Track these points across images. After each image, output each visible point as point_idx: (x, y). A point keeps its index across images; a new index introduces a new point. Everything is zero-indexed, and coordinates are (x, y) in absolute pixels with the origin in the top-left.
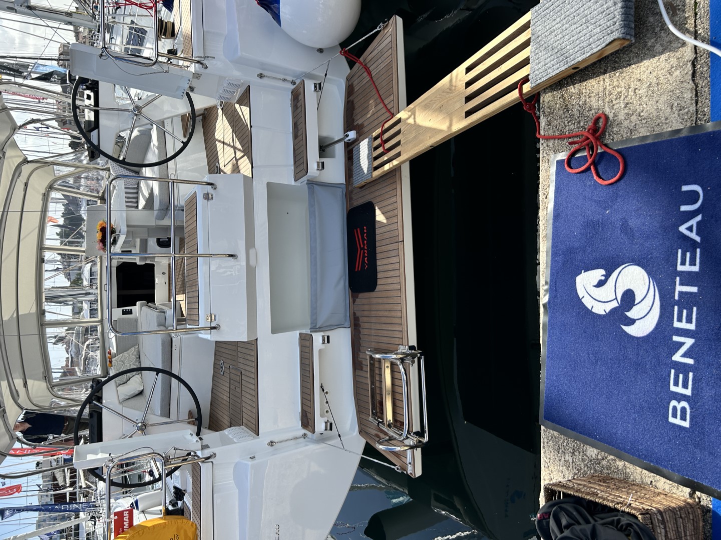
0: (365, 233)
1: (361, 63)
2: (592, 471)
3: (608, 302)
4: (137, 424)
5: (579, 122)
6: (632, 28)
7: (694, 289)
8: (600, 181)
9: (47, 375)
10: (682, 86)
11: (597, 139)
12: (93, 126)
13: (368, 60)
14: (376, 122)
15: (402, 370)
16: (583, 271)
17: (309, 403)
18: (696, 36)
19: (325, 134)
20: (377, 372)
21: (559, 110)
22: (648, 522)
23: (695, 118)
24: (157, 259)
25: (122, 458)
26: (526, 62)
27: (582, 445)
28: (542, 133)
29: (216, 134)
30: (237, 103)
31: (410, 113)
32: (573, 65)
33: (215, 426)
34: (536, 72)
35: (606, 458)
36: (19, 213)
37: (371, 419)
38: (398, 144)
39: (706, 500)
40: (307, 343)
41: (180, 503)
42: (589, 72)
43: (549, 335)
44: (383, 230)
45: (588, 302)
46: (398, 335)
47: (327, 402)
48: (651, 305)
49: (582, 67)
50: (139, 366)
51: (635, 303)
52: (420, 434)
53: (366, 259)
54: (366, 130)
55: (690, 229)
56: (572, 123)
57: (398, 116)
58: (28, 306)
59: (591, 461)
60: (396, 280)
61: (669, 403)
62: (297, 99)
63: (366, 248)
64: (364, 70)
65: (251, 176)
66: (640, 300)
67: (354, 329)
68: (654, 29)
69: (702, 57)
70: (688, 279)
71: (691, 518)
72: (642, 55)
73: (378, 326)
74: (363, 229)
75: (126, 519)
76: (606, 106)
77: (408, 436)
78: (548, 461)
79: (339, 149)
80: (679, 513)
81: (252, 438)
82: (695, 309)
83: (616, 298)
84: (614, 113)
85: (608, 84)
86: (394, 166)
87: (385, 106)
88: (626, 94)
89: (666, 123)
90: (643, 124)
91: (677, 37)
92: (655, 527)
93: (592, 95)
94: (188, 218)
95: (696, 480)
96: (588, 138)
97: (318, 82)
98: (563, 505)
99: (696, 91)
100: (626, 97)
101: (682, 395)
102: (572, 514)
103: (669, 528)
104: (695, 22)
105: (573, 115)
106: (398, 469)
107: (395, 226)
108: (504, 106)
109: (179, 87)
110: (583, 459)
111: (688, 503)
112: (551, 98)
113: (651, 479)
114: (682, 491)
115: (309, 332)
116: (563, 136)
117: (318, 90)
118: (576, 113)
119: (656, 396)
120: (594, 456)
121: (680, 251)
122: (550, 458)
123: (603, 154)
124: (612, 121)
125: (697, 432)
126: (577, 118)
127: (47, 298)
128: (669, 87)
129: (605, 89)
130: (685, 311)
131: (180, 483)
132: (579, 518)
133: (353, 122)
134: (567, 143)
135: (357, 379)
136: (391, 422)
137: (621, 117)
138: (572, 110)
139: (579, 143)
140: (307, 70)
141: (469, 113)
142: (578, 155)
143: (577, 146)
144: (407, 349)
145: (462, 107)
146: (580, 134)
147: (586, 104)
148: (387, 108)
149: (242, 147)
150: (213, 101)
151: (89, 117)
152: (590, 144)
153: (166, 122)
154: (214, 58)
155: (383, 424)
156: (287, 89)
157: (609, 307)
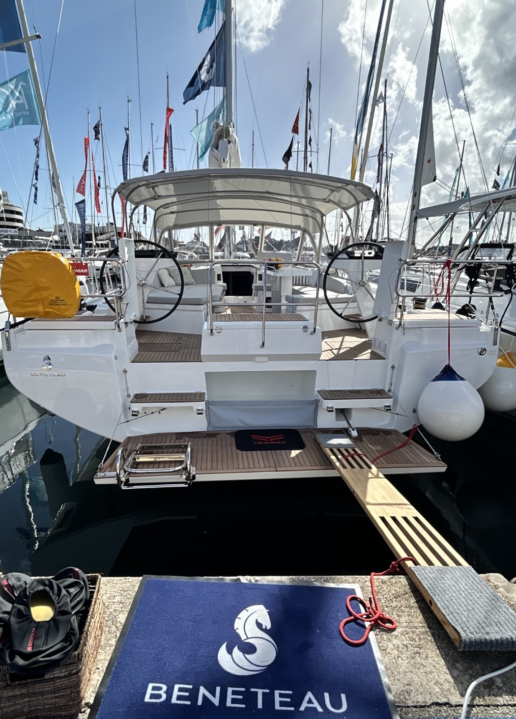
0: (281, 442)
1: (408, 440)
2: (107, 618)
3: (245, 631)
4: (144, 280)
5: (387, 607)
6: (470, 648)
7: (260, 706)
8: (342, 624)
9: (178, 226)
10: (427, 694)
11: (376, 621)
12: (351, 255)
13: (411, 445)
14: (365, 451)
15: (177, 468)
16: (268, 611)
17: (153, 398)
18: (471, 706)
19: (353, 413)
20: (175, 450)
21: (395, 590)
22: (72, 661)
23: (402, 705)
24: (255, 297)
25: (124, 268)
26: (430, 563)
27: (127, 610)
28: (375, 577)
29: (347, 336)
30: (372, 351)
31: (375, 474)
32: (433, 600)
33: (139, 333)
34: (423, 571)
35: (118, 630)
36: (290, 211)
37: (139, 445)
38: (353, 467)
40: (198, 398)
41: (85, 309)
43: (216, 583)
44: (284, 455)
45: (243, 615)
46: (204, 466)
47: (152, 413)
48: (244, 667)
49: (433, 608)
50: (184, 283)
51: (245, 655)
52: (127, 483)
53: (261, 443)
54: (359, 443)
55: (310, 701)
56: (385, 601)
57: (373, 466)
58: (225, 215)
59: (115, 617)
60: (246, 465)
61: (164, 683)
62: (378, 393)
63: (270, 443)
64: (403, 443)
65: (320, 359)
66: (248, 658)
67: (207, 434)
68: (470, 669)
69: (453, 711)
70: (269, 699)
71: (70, 703)
72: (447, 659)
73: (210, 451)
74: (284, 441)
75: (82, 271)
76: (403, 629)
77: (127, 473)
78: (114, 582)
79: (343, 424)
80: (75, 690)
81: (130, 358)
82: (244, 706)
83: (248, 638)
84: (397, 635)
85: (420, 630)
86: (334, 463)
87: (378, 458)
88: (414, 646)
89: (394, 680)
90: (392, 660)
91: (467, 689)
92: (67, 667)
93: (410, 617)
94: (289, 316)
95: (100, 708)
96: (375, 614)
97: (391, 408)
98: (84, 590)
99: (424, 707)
100: (412, 646)
101: (172, 695)
102: (78, 597)
103: (64, 681)
104: (482, 705)
105: (392, 602)
106: (101, 465)
107: (287, 464)
108: (392, 546)
109: (381, 311)
110: (116, 610)
111: (82, 700)
112: (403, 583)
113: (101, 668)
114: (91, 696)
115: (206, 399)
116: (375, 593)
117: (386, 408)
118: (394, 604)
119: (171, 672)
120: (119, 620)
121: (291, 692)
122: (116, 584)
123: (364, 627)
124: (391, 634)
125: (140, 708)
126: (391, 605)
127: (229, 227)
128: (425, 682)
129: (416, 628)
130: (241, 697)
131: (100, 309)
132: (75, 602)
133: (364, 435)
134: (369, 597)
135: (169, 436)
136: (137, 460)
137: (395, 641)
138: (396, 601)
139: (371, 606)
140: (399, 400)
141: (383, 519)
142: (361, 606)
143: (368, 605)
144: (193, 472)
145: (387, 514)
146: (378, 608)
147: (402, 612)
148: (376, 459)
149: (341, 354)
150: (371, 335)
151: (357, 253)
152: (371, 616)
153: (356, 303)
154: (404, 334)
155: (135, 455)
156: (384, 386)
157: (240, 632)
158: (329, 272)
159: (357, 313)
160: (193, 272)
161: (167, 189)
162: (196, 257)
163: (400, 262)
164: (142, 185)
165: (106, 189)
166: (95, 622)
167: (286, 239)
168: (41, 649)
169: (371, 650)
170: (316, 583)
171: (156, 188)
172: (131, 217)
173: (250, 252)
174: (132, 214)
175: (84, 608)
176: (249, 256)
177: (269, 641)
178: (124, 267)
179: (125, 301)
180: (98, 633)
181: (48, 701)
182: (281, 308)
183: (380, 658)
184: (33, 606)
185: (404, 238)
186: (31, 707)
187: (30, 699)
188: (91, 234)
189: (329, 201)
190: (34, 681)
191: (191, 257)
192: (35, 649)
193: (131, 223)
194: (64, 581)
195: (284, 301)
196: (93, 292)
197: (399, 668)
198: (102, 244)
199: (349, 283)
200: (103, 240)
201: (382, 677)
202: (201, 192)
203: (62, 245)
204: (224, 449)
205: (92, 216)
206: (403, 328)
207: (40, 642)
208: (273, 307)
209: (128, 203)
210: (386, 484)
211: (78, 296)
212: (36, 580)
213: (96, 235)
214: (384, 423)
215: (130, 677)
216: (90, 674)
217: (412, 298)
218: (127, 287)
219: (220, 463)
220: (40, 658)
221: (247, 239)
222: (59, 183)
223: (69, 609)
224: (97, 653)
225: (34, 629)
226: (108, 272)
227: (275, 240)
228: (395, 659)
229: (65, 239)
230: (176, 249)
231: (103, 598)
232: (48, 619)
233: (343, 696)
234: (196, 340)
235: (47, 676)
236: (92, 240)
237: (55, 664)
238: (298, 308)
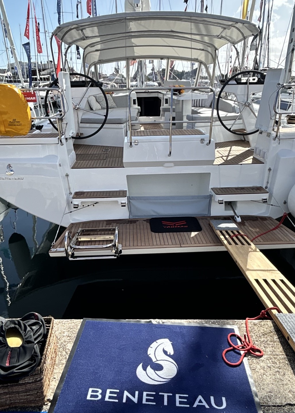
0: (184, 226)
1: (279, 224)
2: (59, 346)
3: (155, 356)
4: (78, 105)
5: (257, 341)
7: (166, 403)
8: (224, 352)
9: (101, 62)
10: (283, 398)
11: (248, 350)
12: (239, 81)
13: (282, 228)
14: (247, 232)
15: (108, 245)
16: (172, 342)
17: (88, 195)
19: (238, 205)
20: (106, 232)
21: (264, 330)
22: (36, 372)
23: (265, 405)
24: (163, 117)
26: (290, 311)
27: (73, 341)
28: (249, 321)
29: (234, 146)
30: (254, 157)
31: (254, 249)
32: (290, 337)
33: (76, 146)
34: (284, 317)
35: (67, 354)
37: (80, 229)
38: (236, 244)
39: (46, 408)
40: (121, 194)
41: (35, 128)
42: (287, 347)
43: (134, 324)
44: (186, 236)
45: (154, 345)
46: (128, 244)
47: (88, 206)
48: (155, 379)
49: (289, 342)
50: (109, 107)
51: (156, 371)
52: (73, 256)
53: (169, 227)
54: (242, 227)
55: (200, 401)
56: (256, 337)
57: (252, 244)
58: (138, 52)
59: (65, 346)
60: (158, 243)
61: (100, 388)
62: (258, 190)
63: (175, 227)
64: (276, 226)
65: (214, 164)
66: (157, 373)
67: (129, 221)
70: (172, 400)
71: (37, 399)
73: (131, 233)
74: (186, 226)
76: (268, 356)
77: (72, 249)
78: (63, 322)
79: (230, 213)
80: (40, 391)
81: (70, 165)
82: (155, 403)
83: (157, 361)
84: (264, 360)
85: (280, 357)
86: (223, 241)
87: (257, 237)
88: (275, 367)
89: (260, 389)
90: (259, 376)
92: (33, 376)
93: (274, 348)
94: (190, 131)
95: (57, 403)
96: (248, 345)
97: (267, 200)
98: (42, 327)
99: (281, 406)
100: (274, 367)
101: (105, 396)
102: (38, 332)
103: (32, 385)
105: (261, 338)
106: (54, 243)
107: (189, 242)
109: (262, 126)
110: (65, 341)
111: (44, 398)
112: (269, 325)
113: (56, 378)
114: (51, 395)
115: (128, 195)
116: (248, 332)
117: (263, 201)
118: (262, 339)
119: (104, 382)
120: (67, 347)
121: (187, 396)
122: (65, 324)
123: (240, 354)
124: (259, 359)
125: (84, 403)
126: (260, 340)
127: (141, 61)
128: (282, 391)
129: (277, 355)
130: (153, 398)
131: (45, 128)
132: (37, 335)
133: (246, 220)
134: (244, 334)
135: (101, 222)
136: (79, 240)
137: (262, 364)
138: (264, 337)
139: (245, 341)
140: (274, 195)
141: (257, 281)
142: (238, 340)
143: (244, 340)
144: (120, 249)
145: (260, 277)
146: (250, 342)
147: (268, 345)
148: (256, 238)
149: (229, 160)
150: (253, 145)
151: (243, 80)
152: (245, 347)
153: (241, 120)
154: (279, 144)
155: (78, 236)
156: (263, 184)
157: (152, 356)
158: (221, 96)
159: (242, 128)
160: (114, 98)
161: (93, 31)
162: (117, 86)
163: (278, 86)
164: (73, 29)
165: (45, 33)
166: (51, 349)
167: (186, 71)
168: (15, 365)
169: (244, 369)
170: (205, 324)
171: (84, 31)
172: (65, 55)
173: (158, 82)
174: (66, 53)
175: (43, 339)
176: (158, 85)
177: (172, 363)
178: (63, 95)
179: (65, 122)
180: (54, 355)
181: (23, 397)
182: (182, 125)
183: (251, 375)
184: (8, 337)
185: (282, 66)
186: (11, 401)
187: (10, 396)
188: (36, 70)
189: (222, 37)
190: (12, 385)
191: (112, 86)
192: (12, 364)
193: (66, 60)
194: (28, 322)
195: (185, 119)
196: (40, 115)
197: (264, 382)
198: (44, 78)
199: (236, 104)
200: (45, 75)
201: (252, 387)
202: (119, 32)
203: (15, 80)
204: (142, 232)
205: (36, 56)
206: (279, 139)
207: (15, 360)
208: (176, 124)
209: (63, 43)
210: (261, 256)
211: (29, 118)
212: (9, 320)
213: (40, 71)
214: (262, 212)
215: (77, 384)
216: (49, 381)
217: (286, 115)
218: (66, 111)
219: (139, 241)
220: (15, 370)
221: (156, 71)
222: (9, 30)
223: (32, 339)
224: (53, 368)
225: (10, 352)
226: (50, 99)
227: (178, 71)
228: (261, 375)
229: (17, 75)
230: (101, 80)
231: (56, 333)
232: (19, 346)
233: (224, 399)
234: (119, 151)
235: (21, 382)
236: (36, 75)
237: (25, 374)
238: (197, 125)
